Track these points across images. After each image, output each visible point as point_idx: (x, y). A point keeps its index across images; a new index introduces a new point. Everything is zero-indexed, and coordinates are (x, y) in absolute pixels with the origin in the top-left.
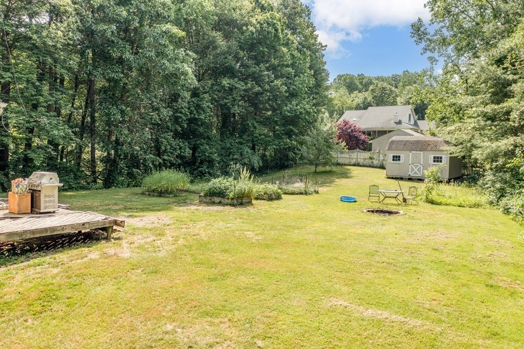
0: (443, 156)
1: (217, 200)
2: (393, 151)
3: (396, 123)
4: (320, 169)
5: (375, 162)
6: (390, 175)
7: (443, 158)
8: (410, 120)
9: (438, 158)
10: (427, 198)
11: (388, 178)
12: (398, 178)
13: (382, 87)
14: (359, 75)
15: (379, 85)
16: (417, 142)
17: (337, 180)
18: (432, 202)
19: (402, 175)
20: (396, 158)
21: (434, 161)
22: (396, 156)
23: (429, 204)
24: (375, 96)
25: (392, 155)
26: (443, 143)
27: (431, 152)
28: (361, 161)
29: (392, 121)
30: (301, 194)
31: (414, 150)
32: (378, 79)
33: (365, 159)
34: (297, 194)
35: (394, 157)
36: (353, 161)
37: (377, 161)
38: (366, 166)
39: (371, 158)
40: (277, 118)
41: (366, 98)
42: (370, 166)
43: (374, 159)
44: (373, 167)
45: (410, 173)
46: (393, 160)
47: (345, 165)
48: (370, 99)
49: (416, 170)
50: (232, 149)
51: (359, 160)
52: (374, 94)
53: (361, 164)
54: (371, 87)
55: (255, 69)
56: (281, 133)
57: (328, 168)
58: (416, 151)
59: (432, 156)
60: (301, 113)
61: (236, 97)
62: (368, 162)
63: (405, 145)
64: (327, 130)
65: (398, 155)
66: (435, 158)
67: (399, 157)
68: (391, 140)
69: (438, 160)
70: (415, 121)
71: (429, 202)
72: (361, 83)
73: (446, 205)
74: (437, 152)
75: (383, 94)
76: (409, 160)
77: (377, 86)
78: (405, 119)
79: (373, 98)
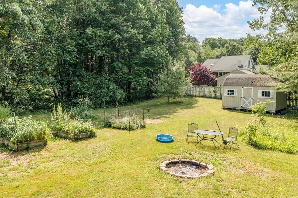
0: (271, 91)
2: (228, 87)
3: (239, 67)
4: (171, 100)
5: (218, 95)
6: (226, 106)
7: (271, 93)
8: (249, 65)
9: (266, 92)
10: (250, 139)
11: (224, 109)
12: (232, 109)
13: (233, 45)
14: (218, 38)
15: (231, 44)
16: (249, 79)
17: (180, 111)
18: (256, 145)
19: (235, 106)
20: (231, 92)
21: (263, 95)
22: (231, 91)
24: (228, 51)
25: (227, 90)
26: (271, 79)
27: (260, 88)
28: (207, 94)
29: (237, 66)
31: (245, 86)
32: (231, 40)
33: (210, 92)
35: (228, 91)
36: (201, 94)
37: (219, 94)
38: (211, 98)
39: (214, 92)
40: (137, 60)
41: (222, 52)
42: (214, 98)
43: (217, 92)
44: (216, 98)
45: (242, 105)
46: (228, 94)
47: (196, 96)
48: (224, 52)
49: (247, 102)
51: (206, 93)
52: (228, 49)
53: (207, 96)
54: (226, 45)
55: (115, 21)
56: (141, 72)
57: (177, 99)
58: (248, 86)
59: (261, 91)
60: (155, 56)
61: (100, 43)
62: (213, 94)
63: (238, 81)
65: (232, 90)
66: (263, 92)
67: (233, 91)
68: (226, 77)
69: (266, 94)
70: (253, 66)
72: (220, 43)
74: (265, 88)
75: (234, 50)
76: (241, 94)
77: (229, 44)
78: (246, 64)
79: (227, 52)
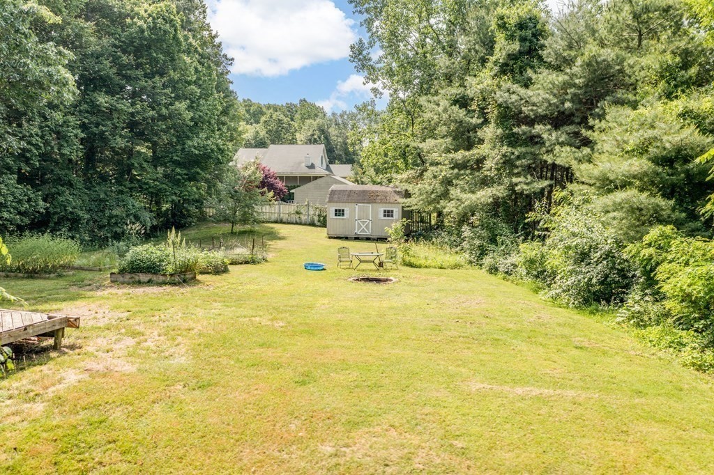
0: (395, 210)
1: (144, 277)
2: (335, 204)
3: (308, 167)
4: (238, 228)
5: (304, 218)
6: (332, 233)
7: (394, 212)
8: (322, 163)
9: (388, 211)
10: (404, 261)
11: (330, 238)
12: (343, 238)
13: (279, 119)
14: (244, 101)
15: (274, 116)
17: (270, 243)
18: (411, 265)
19: (347, 234)
20: (339, 212)
21: (385, 216)
22: (340, 210)
23: (408, 268)
24: (270, 130)
25: (334, 209)
26: (393, 193)
27: (381, 204)
28: (285, 217)
29: (303, 165)
30: (247, 263)
31: (360, 203)
32: (269, 107)
33: (289, 214)
34: (241, 263)
35: (336, 210)
36: (274, 217)
37: (306, 217)
38: (292, 223)
39: (297, 213)
40: (177, 156)
41: (257, 132)
42: (297, 223)
43: (301, 213)
44: (301, 224)
45: (356, 231)
46: (336, 215)
47: (264, 222)
48: (263, 134)
49: (363, 227)
50: (107, 201)
51: (282, 215)
52: (269, 127)
53: (284, 220)
54: (263, 119)
56: (183, 179)
57: (248, 227)
58: (364, 203)
59: (382, 210)
60: (212, 150)
62: (295, 218)
63: (349, 196)
64: (249, 176)
65: (341, 208)
66: (385, 211)
67: (343, 211)
68: (330, 189)
69: (388, 214)
70: (327, 166)
71: (407, 265)
72: (248, 111)
73: (426, 267)
74: (387, 205)
75: (280, 129)
76: (355, 214)
77: (271, 117)
78: (317, 163)
79: (267, 133)
